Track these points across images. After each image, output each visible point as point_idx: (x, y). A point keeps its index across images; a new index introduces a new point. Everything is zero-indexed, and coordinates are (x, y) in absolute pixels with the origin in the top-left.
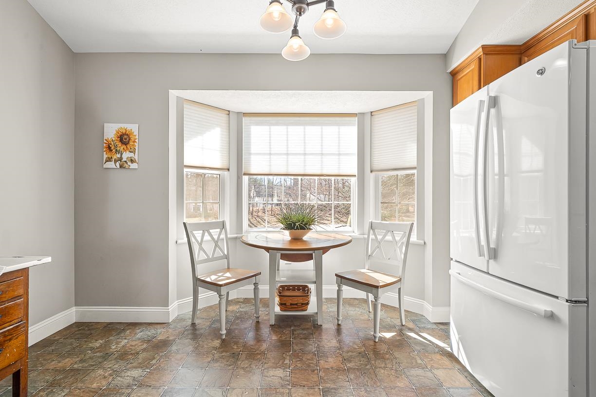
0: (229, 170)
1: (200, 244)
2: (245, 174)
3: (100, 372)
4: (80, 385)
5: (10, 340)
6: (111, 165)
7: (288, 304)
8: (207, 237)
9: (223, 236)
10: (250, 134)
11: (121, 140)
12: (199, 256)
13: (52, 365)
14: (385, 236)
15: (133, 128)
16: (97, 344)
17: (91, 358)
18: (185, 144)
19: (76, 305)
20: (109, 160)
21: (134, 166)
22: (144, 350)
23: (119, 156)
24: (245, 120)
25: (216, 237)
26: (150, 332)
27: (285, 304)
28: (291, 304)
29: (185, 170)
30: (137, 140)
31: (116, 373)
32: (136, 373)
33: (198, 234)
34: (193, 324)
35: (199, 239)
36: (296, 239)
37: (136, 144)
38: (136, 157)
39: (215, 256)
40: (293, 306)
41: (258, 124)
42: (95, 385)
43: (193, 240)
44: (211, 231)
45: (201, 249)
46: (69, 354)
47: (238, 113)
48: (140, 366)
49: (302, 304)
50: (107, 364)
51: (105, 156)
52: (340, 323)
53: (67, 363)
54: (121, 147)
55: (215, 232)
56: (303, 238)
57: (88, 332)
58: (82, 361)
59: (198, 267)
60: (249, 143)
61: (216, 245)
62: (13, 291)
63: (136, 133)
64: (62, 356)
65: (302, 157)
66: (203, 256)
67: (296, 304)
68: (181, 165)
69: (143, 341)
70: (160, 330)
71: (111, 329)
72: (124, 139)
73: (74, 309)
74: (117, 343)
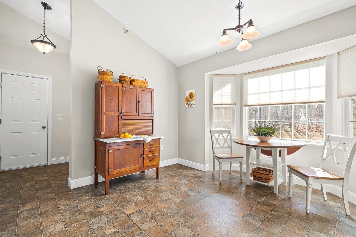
0: (236, 104)
1: (217, 140)
2: (245, 106)
3: (177, 178)
4: (171, 179)
5: (155, 158)
6: (187, 106)
7: (257, 176)
8: (221, 137)
9: (229, 137)
10: (248, 84)
11: (190, 97)
12: (216, 145)
13: (167, 172)
14: (337, 146)
15: (194, 91)
16: (180, 171)
17: (177, 174)
18: (213, 94)
19: (178, 157)
20: (187, 104)
21: (194, 106)
22: (191, 177)
23: (189, 103)
24: (245, 77)
25: (225, 138)
26: (196, 172)
27: (255, 176)
28: (259, 177)
29: (214, 106)
30: (195, 96)
31: (181, 180)
32: (186, 182)
33: (217, 135)
34: (213, 175)
35: (217, 137)
36: (262, 142)
37: (195, 98)
38: (195, 103)
39: (224, 146)
40: (260, 178)
41: (251, 78)
42: (174, 180)
43: (213, 137)
44: (223, 134)
45: (217, 141)
46: (173, 171)
47: (241, 74)
48: (188, 180)
49: (265, 179)
50: (180, 177)
51: (186, 103)
52: (290, 196)
53: (171, 173)
54: (190, 99)
55: (225, 135)
56: (268, 141)
57: (180, 167)
58: (174, 174)
59: (215, 150)
60: (247, 89)
61: (225, 141)
62: (156, 145)
63: (195, 93)
64: (170, 171)
65: (280, 93)
66: (218, 145)
67: (262, 178)
68: (211, 104)
69: (193, 174)
70: (200, 173)
71: (186, 168)
72: (191, 96)
73: (177, 159)
74: (185, 172)
